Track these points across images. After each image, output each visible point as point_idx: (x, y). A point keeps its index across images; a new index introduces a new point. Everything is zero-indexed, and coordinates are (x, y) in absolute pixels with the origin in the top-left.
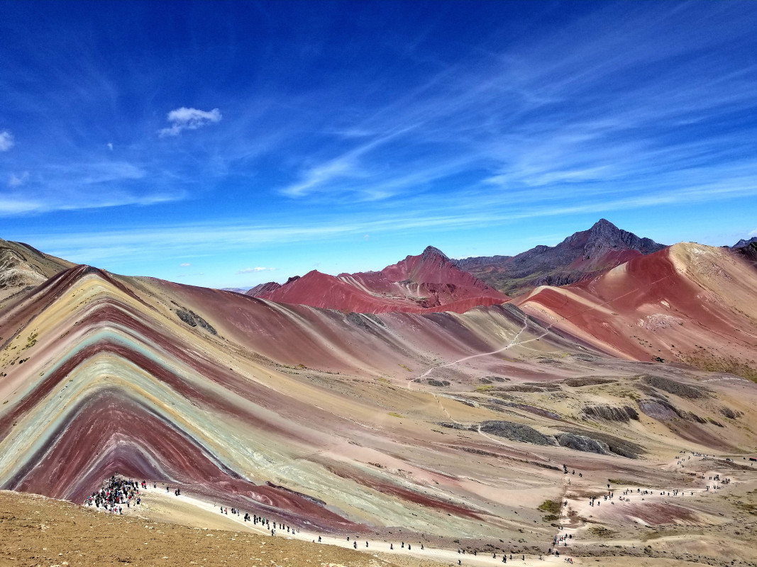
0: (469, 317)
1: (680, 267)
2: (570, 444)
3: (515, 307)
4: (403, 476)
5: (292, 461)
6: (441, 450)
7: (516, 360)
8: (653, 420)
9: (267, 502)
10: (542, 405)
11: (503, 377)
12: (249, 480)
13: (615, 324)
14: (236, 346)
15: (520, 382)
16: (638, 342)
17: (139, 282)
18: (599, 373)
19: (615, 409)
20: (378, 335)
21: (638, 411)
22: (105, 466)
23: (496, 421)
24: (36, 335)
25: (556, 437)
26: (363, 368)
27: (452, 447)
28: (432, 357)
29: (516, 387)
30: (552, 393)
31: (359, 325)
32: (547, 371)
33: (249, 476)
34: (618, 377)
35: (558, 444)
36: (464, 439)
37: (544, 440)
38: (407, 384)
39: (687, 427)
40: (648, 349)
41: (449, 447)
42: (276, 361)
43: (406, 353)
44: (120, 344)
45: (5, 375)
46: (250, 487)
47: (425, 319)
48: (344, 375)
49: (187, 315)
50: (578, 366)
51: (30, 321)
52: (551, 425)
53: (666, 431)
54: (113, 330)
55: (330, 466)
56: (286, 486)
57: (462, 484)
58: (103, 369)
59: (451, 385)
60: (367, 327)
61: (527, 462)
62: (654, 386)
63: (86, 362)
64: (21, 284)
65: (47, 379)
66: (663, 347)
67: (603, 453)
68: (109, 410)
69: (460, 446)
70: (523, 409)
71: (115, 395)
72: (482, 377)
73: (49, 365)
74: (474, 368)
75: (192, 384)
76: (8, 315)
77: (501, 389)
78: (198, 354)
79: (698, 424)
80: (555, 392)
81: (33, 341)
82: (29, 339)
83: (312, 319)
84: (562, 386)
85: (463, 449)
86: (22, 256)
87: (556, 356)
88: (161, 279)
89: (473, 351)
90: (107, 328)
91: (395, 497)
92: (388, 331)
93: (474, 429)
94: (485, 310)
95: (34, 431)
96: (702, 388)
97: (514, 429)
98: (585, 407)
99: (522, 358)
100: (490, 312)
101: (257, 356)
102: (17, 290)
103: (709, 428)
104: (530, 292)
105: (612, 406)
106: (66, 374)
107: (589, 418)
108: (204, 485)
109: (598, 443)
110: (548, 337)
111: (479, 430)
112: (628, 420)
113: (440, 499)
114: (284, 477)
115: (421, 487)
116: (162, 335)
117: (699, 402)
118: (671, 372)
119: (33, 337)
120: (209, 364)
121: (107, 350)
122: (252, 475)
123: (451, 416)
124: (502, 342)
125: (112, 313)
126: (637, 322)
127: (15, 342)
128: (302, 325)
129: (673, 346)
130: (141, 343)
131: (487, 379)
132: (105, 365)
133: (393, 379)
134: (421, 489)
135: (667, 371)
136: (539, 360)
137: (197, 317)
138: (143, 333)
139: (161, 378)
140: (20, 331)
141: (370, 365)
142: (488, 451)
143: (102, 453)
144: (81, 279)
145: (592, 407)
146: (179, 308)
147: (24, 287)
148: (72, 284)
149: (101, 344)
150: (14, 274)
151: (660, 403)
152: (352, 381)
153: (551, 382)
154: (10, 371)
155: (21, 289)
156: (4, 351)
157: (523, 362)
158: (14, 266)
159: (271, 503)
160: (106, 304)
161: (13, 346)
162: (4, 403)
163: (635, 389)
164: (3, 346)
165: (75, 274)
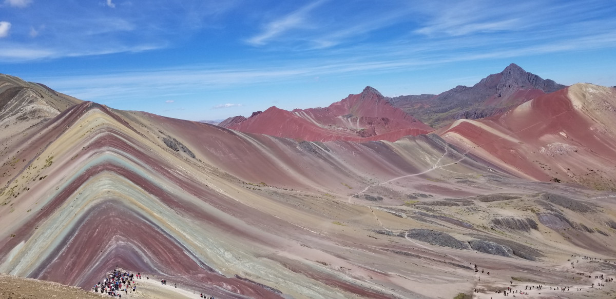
0: (400, 144)
1: (577, 104)
2: (480, 248)
3: (438, 137)
4: (344, 272)
5: (255, 259)
6: (374, 251)
7: (438, 180)
8: (548, 230)
9: (235, 291)
10: (459, 216)
11: (428, 194)
12: (220, 273)
13: (521, 151)
14: (211, 167)
15: (441, 198)
16: (539, 166)
17: (133, 115)
18: (506, 191)
19: (519, 220)
20: (325, 160)
21: (538, 222)
22: (108, 261)
23: (420, 229)
24: (52, 158)
25: (469, 243)
26: (312, 186)
27: (384, 250)
28: (369, 177)
29: (437, 202)
30: (467, 206)
31: (310, 151)
32: (463, 189)
33: (221, 270)
34: (522, 195)
35: (471, 248)
36: (393, 244)
37: (459, 245)
38: (347, 199)
39: (578, 235)
40: (547, 172)
41: (382, 249)
42: (242, 180)
43: (348, 174)
44: (118, 165)
45: (29, 189)
46: (222, 279)
47: (364, 146)
48: (297, 192)
49: (171, 142)
50: (489, 185)
51: (47, 146)
52: (465, 232)
53: (561, 238)
54: (113, 153)
55: (285, 263)
56: (251, 278)
57: (393, 280)
58: (105, 185)
59: (384, 200)
60: (316, 153)
61: (445, 262)
62: (551, 202)
63: (91, 179)
64: (40, 117)
65: (61, 193)
66: (560, 170)
67: (508, 256)
68: (110, 217)
69: (390, 249)
70: (443, 220)
71: (115, 205)
72: (410, 194)
73: (63, 182)
74: (403, 186)
75: (176, 197)
76: (30, 141)
77: (425, 204)
78: (181, 173)
79: (588, 234)
80: (469, 207)
81: (50, 162)
82: (47, 161)
83: (272, 146)
84: (475, 202)
85: (393, 251)
86: (40, 94)
87: (471, 177)
88: (151, 112)
89: (402, 172)
90: (108, 152)
91: (337, 289)
92: (333, 156)
93: (402, 235)
94: (413, 139)
95: (52, 233)
96: (592, 204)
97: (435, 236)
98: (493, 219)
99: (443, 179)
100: (417, 141)
101: (227, 175)
102: (37, 121)
103: (596, 237)
104: (450, 125)
105: (516, 218)
106: (76, 188)
107: (497, 227)
108: (185, 277)
109: (503, 248)
110: (464, 162)
111: (406, 236)
112: (529, 230)
113: (374, 290)
114: (249, 271)
115: (358, 281)
116: (152, 158)
117: (589, 215)
118: (566, 190)
119: (50, 159)
120: (189, 181)
121: (108, 169)
122: (223, 269)
123: (382, 224)
124: (427, 165)
125: (111, 140)
126: (539, 149)
127: (35, 163)
128: (264, 151)
129: (568, 169)
130: (136, 165)
131: (414, 195)
132: (107, 182)
133: (337, 194)
134: (359, 282)
135: (562, 189)
136: (456, 180)
137: (179, 144)
138: (137, 156)
139: (151, 192)
140: (39, 155)
141: (318, 183)
142: (413, 253)
143: (105, 251)
144: (87, 113)
145: (500, 218)
146: (165, 137)
147: (42, 119)
148: (80, 117)
149: (104, 165)
150: (33, 109)
151: (556, 216)
152: (303, 196)
153: (466, 198)
154: (32, 186)
155: (39, 120)
156: (26, 170)
157: (443, 181)
158: (34, 102)
159: (239, 292)
160: (107, 133)
161: (34, 166)
162: (28, 211)
163: (536, 204)
164: (26, 166)
165: (82, 108)
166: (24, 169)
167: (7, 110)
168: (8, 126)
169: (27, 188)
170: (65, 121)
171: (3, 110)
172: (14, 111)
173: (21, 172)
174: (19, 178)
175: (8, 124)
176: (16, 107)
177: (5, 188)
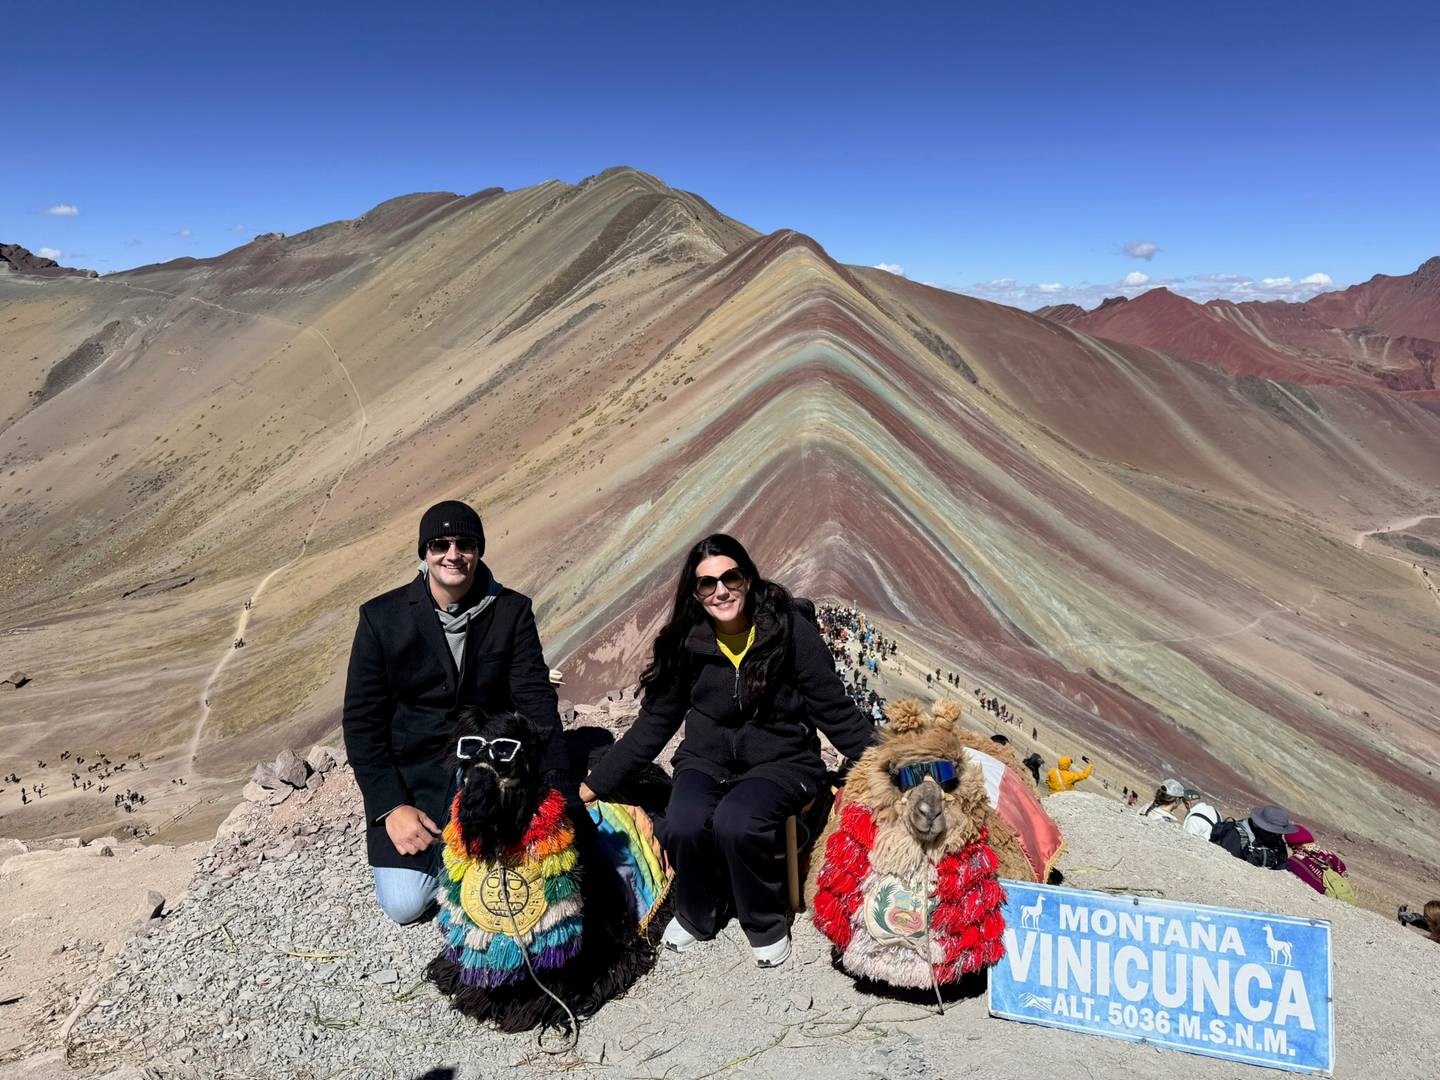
4: (1374, 726)
5: (1139, 642)
9: (1088, 707)
12: (1051, 653)
17: (858, 275)
20: (1302, 429)
26: (1256, 490)
31: (1262, 403)
33: (1054, 649)
38: (1353, 537)
43: (1361, 477)
44: (844, 371)
45: (665, 398)
46: (1056, 670)
49: (932, 340)
51: (703, 318)
54: (831, 344)
56: (1125, 685)
58: (816, 411)
60: (1279, 409)
63: (787, 393)
64: (690, 259)
65: (727, 414)
73: (728, 393)
76: (671, 306)
81: (706, 350)
82: (700, 347)
83: (1164, 379)
86: (694, 213)
90: (819, 341)
91: (1360, 768)
92: (1326, 423)
102: (684, 267)
108: (975, 649)
114: (1125, 670)
115: (1417, 760)
116: (910, 367)
119: (707, 344)
120: (985, 430)
121: (821, 379)
122: (1060, 649)
125: (831, 316)
127: (679, 350)
130: (876, 376)
132: (819, 405)
134: (1419, 765)
140: (687, 334)
141: (1273, 486)
144: (784, 254)
146: (918, 329)
147: (694, 264)
148: (769, 262)
150: (682, 241)
152: (1242, 512)
154: (673, 393)
155: (690, 265)
156: (663, 362)
158: (682, 227)
159: (1096, 709)
160: (823, 299)
161: (676, 355)
162: (663, 442)
164: (662, 354)
165: (772, 245)
166: (658, 359)
167: (634, 240)
168: (633, 271)
169: (662, 396)
170: (735, 271)
171: (628, 240)
172: (647, 244)
173: (652, 364)
174: (648, 376)
175: (632, 268)
176: (650, 235)
177: (623, 391)
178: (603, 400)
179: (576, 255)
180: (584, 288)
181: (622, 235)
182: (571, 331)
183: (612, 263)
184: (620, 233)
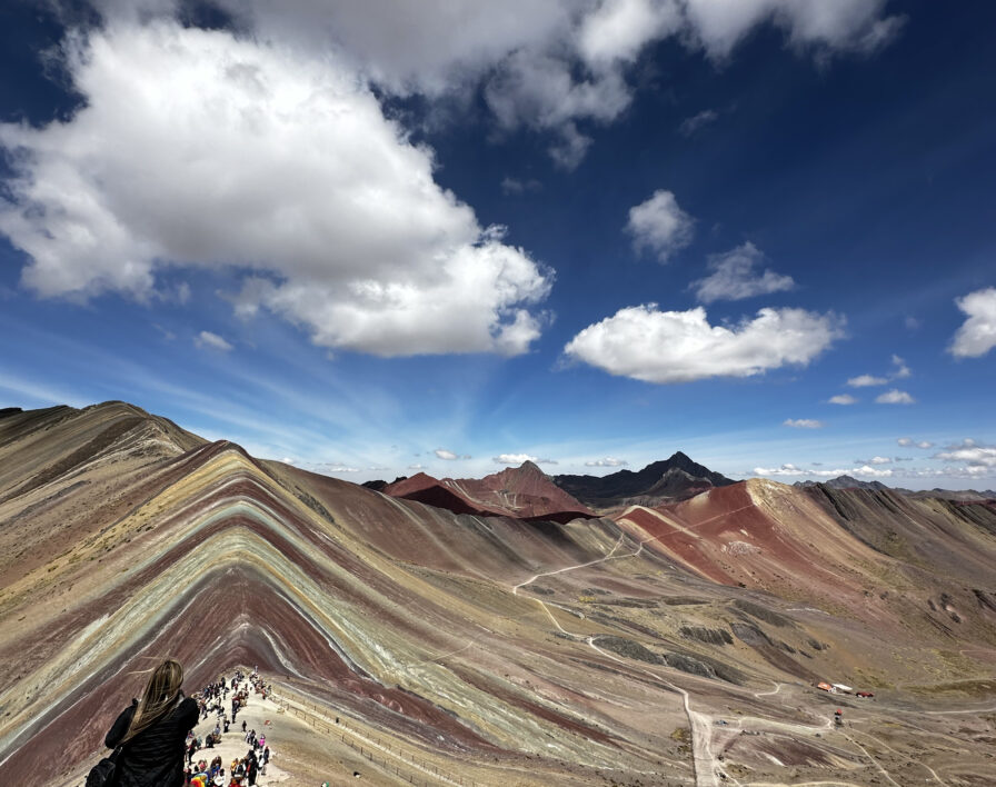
0: (571, 528)
1: (757, 501)
2: (678, 664)
3: (613, 524)
4: (532, 689)
5: (424, 664)
6: (562, 662)
7: (615, 575)
8: (745, 646)
9: (397, 709)
10: (642, 621)
11: (605, 590)
12: (377, 680)
13: (702, 549)
15: (620, 596)
16: (722, 566)
18: (692, 593)
19: (711, 631)
20: (486, 538)
21: (732, 635)
22: (226, 652)
23: (606, 635)
25: (664, 657)
26: (472, 570)
27: (574, 660)
29: (617, 601)
30: (651, 609)
31: (469, 526)
32: (644, 588)
33: (378, 676)
34: (711, 600)
35: (667, 664)
36: (580, 652)
37: (652, 658)
38: (512, 589)
39: (778, 655)
40: (731, 575)
41: (570, 659)
42: (388, 555)
44: (254, 519)
45: (129, 541)
46: (379, 689)
49: (309, 501)
50: (672, 585)
51: (164, 489)
52: (654, 643)
53: (759, 658)
54: (248, 503)
55: (460, 672)
56: (416, 690)
58: (235, 544)
59: (556, 594)
60: (476, 529)
61: (648, 682)
62: (744, 611)
63: (217, 534)
64: (159, 454)
66: (744, 573)
67: (710, 677)
69: (580, 660)
70: (625, 625)
71: (246, 573)
72: (585, 588)
74: (576, 579)
76: (142, 482)
77: (603, 602)
78: (328, 538)
79: (788, 654)
80: (653, 610)
82: (160, 507)
84: (659, 604)
85: (584, 663)
86: (165, 429)
87: (651, 573)
88: (290, 464)
89: (575, 562)
90: (241, 502)
91: (529, 714)
92: (495, 535)
93: (586, 641)
94: (586, 523)
96: (787, 617)
97: (624, 645)
98: (682, 626)
99: (620, 573)
100: (590, 526)
101: (371, 546)
102: (154, 459)
103: (797, 658)
104: (623, 511)
105: (708, 628)
106: (192, 547)
107: (686, 637)
108: (332, 685)
109: (704, 666)
110: (643, 555)
111: (590, 643)
112: (723, 644)
113: (574, 719)
114: (415, 681)
117: (786, 630)
118: (757, 598)
120: (337, 549)
121: (241, 524)
122: (381, 676)
124: (601, 555)
125: (249, 488)
126: (720, 547)
127: (144, 509)
129: (753, 573)
130: (275, 521)
131: (589, 590)
132: (239, 540)
134: (552, 705)
135: (751, 596)
136: (635, 576)
137: (319, 504)
139: (293, 560)
140: (151, 499)
141: (477, 566)
142: (608, 667)
144: (222, 454)
145: (690, 627)
146: (302, 494)
147: (161, 457)
148: (212, 457)
149: (236, 518)
150: (154, 444)
151: (752, 628)
153: (649, 598)
154: (135, 537)
155: (158, 459)
156: (131, 517)
157: (622, 577)
158: (155, 436)
159: (401, 710)
160: (244, 478)
161: (141, 512)
162: (124, 571)
163: (727, 612)
164: (131, 512)
165: (215, 448)
166: (128, 515)
167: (120, 443)
168: (116, 461)
169: (127, 540)
170: (190, 461)
171: (115, 442)
172: (129, 445)
173: (122, 519)
174: (118, 526)
175: (115, 459)
176: (131, 441)
177: (96, 538)
178: (78, 545)
179: (73, 450)
180: (76, 471)
181: (111, 440)
182: (60, 499)
183: (101, 456)
184: (109, 438)
